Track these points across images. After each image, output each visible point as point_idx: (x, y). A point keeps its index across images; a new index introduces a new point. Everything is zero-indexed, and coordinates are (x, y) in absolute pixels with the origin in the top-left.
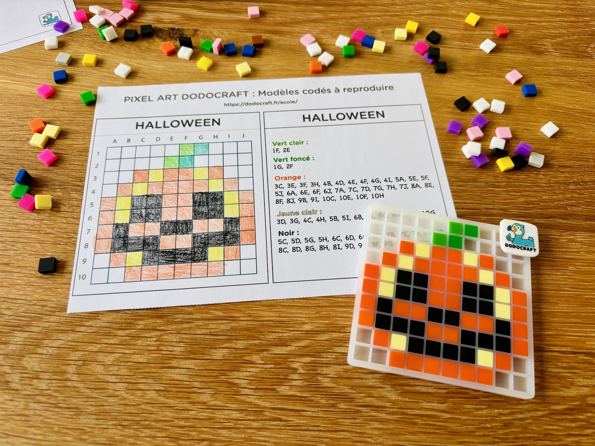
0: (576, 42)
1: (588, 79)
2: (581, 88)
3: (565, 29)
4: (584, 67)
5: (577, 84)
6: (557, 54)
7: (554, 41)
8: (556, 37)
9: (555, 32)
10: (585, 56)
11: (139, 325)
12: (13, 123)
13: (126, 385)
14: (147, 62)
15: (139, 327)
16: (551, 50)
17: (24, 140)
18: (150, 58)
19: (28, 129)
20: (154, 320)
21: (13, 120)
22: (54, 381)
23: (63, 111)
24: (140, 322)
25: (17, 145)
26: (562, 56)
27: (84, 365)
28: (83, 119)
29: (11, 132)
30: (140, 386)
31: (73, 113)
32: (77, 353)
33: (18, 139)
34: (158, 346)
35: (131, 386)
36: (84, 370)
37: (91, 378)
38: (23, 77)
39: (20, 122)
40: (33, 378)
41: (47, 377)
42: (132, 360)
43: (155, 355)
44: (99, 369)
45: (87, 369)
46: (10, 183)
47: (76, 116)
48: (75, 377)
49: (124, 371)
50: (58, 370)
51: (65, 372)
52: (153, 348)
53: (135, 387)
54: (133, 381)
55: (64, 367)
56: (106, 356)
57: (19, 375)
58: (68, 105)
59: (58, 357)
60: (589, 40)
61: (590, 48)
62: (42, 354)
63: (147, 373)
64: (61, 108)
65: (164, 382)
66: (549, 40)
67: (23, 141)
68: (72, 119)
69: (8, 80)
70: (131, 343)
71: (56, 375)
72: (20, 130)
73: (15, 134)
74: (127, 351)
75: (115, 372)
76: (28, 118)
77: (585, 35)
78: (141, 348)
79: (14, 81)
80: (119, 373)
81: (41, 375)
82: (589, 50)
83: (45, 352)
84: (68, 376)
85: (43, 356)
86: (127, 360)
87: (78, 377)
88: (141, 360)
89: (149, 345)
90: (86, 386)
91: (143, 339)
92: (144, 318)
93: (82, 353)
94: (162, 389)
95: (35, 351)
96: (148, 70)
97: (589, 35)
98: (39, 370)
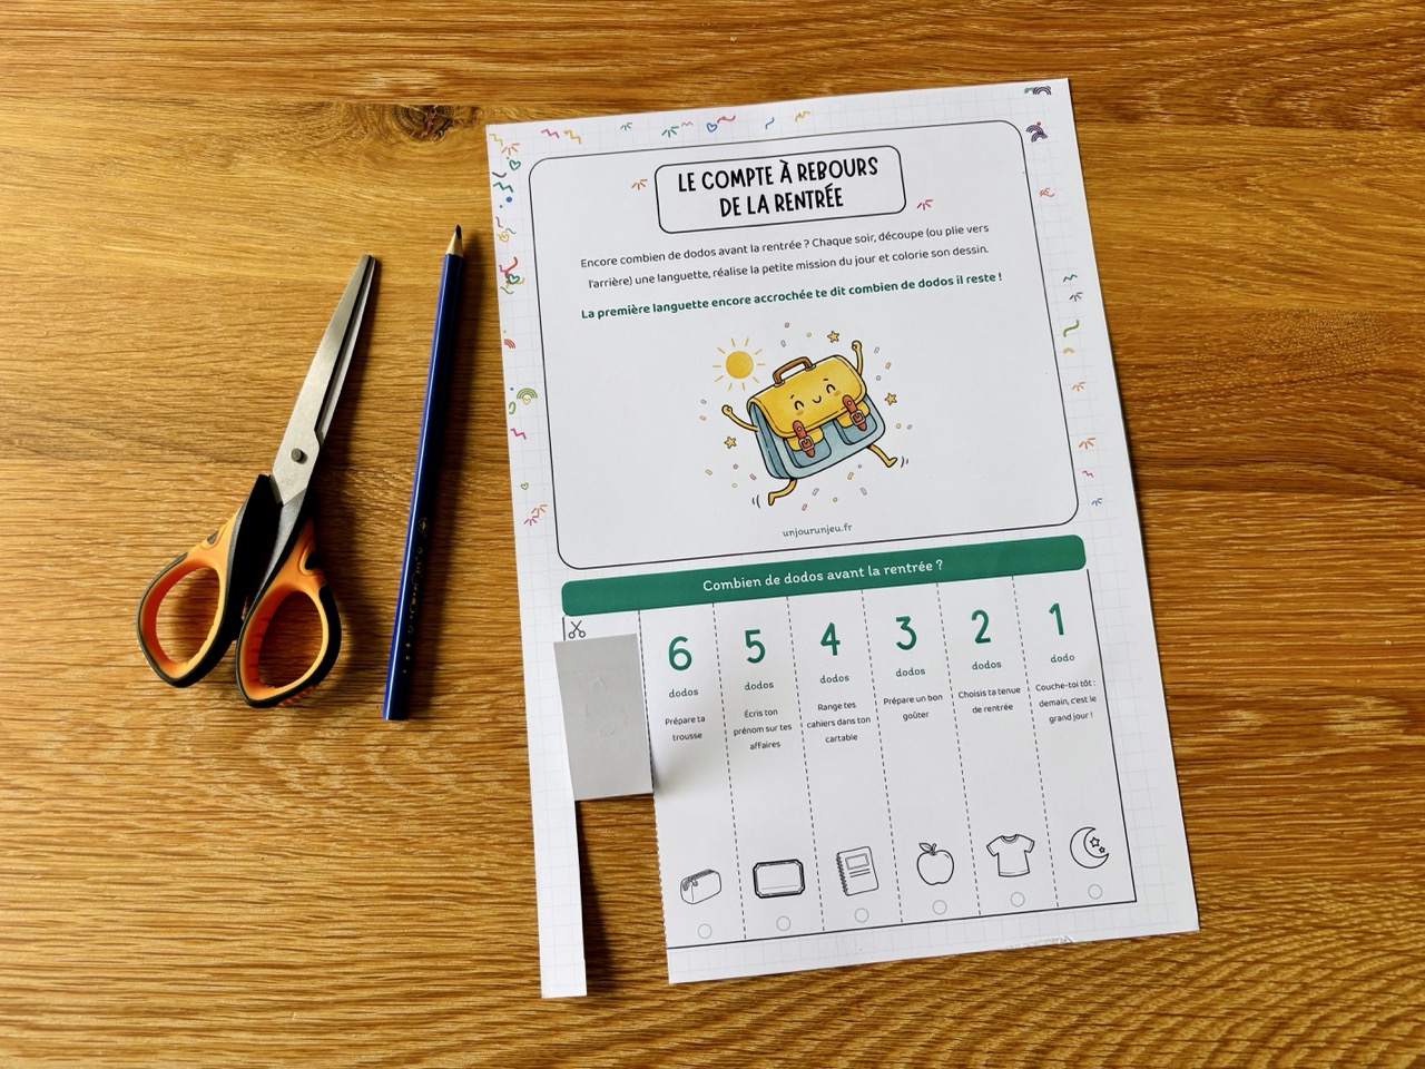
0: (1210, 85)
1: (1219, 174)
2: (1203, 195)
3: (1193, 52)
4: (1217, 144)
5: (1195, 186)
6: (1166, 119)
7: (1166, 85)
8: (1172, 75)
9: (1172, 62)
10: (1224, 118)
11: (460, 686)
12: (178, 341)
13: (456, 776)
14: (392, 191)
15: (460, 690)
16: (1157, 110)
17: (205, 373)
18: (396, 182)
19: (207, 351)
20: (482, 678)
21: (179, 335)
22: (351, 777)
23: (260, 309)
24: (461, 682)
25: (197, 385)
26: (1176, 123)
27: (388, 750)
28: (301, 325)
29: (181, 360)
30: (476, 776)
31: (280, 312)
32: (375, 734)
33: (195, 373)
34: (494, 716)
35: (462, 777)
36: (391, 757)
37: (403, 768)
38: (171, 240)
39: (191, 338)
40: (318, 774)
41: (339, 772)
42: (457, 740)
43: (491, 730)
44: (412, 755)
45: (394, 757)
46: (205, 459)
47: (286, 319)
48: (379, 769)
49: (449, 757)
50: (351, 760)
51: (362, 763)
52: (487, 720)
53: (468, 777)
54: (464, 770)
55: (361, 756)
56: (419, 737)
57: (298, 771)
58: (267, 297)
59: (349, 741)
60: (1236, 77)
61: (1235, 98)
62: (324, 739)
63: (483, 756)
64: (257, 304)
65: (510, 768)
66: (1155, 84)
67: (206, 377)
68: (281, 325)
69: (143, 248)
70: (453, 715)
71: (352, 768)
72: (196, 355)
73: (188, 364)
74: (448, 728)
75: (436, 759)
76: (201, 328)
77: (1230, 65)
78: (468, 721)
79: (154, 249)
80: (444, 760)
81: (330, 769)
82: (1233, 102)
83: (328, 735)
84: (370, 768)
85: (326, 742)
86: (449, 740)
87: (384, 769)
88: (471, 739)
89: (480, 716)
90: (398, 780)
91: (470, 707)
92: (465, 675)
93: (382, 734)
94: (509, 778)
95: (313, 735)
96: (397, 209)
97: (1238, 65)
98: (326, 762)
